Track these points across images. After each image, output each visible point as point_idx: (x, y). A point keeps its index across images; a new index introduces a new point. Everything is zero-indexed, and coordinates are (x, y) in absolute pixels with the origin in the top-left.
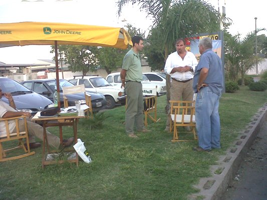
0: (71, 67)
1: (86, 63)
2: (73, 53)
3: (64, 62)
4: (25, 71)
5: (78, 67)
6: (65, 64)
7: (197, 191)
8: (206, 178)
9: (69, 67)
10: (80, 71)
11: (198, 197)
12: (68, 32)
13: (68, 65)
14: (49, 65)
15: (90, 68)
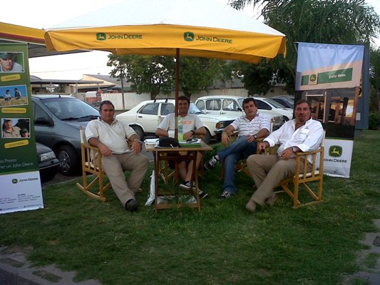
0: (136, 85)
1: (156, 82)
2: (138, 67)
3: (126, 79)
4: (68, 89)
5: (145, 87)
6: (128, 82)
7: (367, 248)
8: (372, 233)
9: (132, 86)
10: (147, 92)
11: (371, 254)
12: (215, 40)
13: (130, 83)
14: (103, 83)
15: (161, 88)
